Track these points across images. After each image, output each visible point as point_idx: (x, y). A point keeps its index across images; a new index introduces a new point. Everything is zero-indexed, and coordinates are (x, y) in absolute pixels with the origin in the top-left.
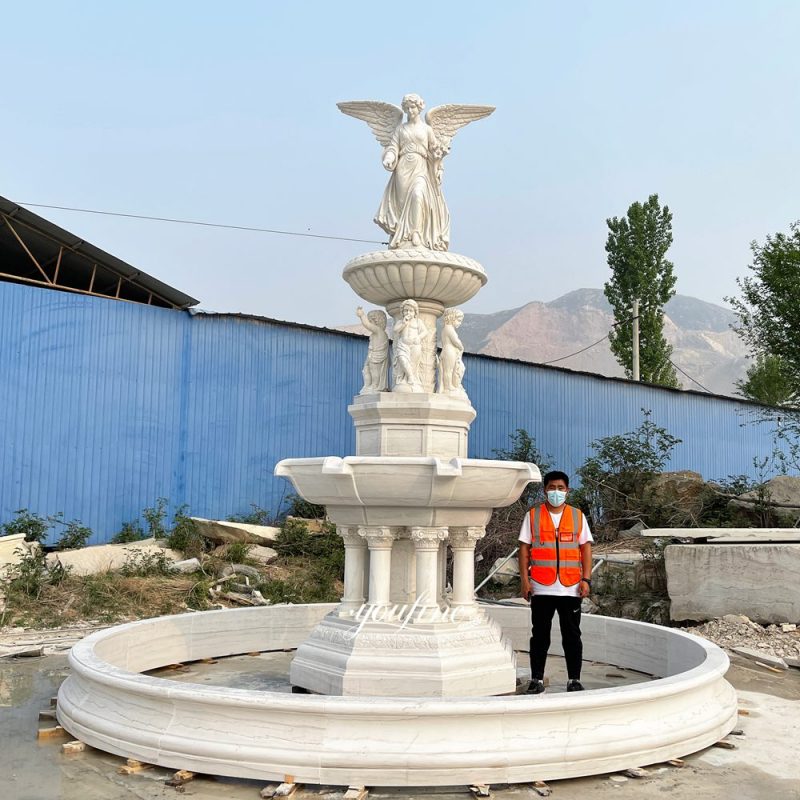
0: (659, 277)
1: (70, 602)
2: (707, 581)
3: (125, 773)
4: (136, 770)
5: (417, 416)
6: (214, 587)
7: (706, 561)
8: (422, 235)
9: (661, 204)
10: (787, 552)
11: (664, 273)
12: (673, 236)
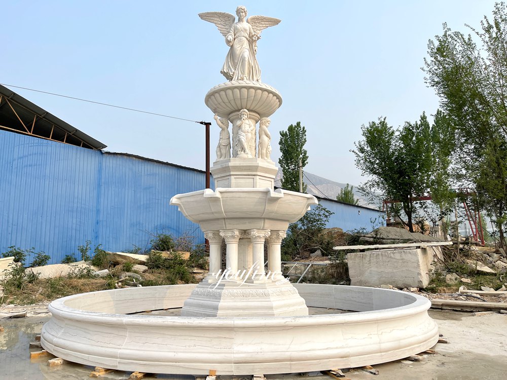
0: (301, 156)
1: (40, 292)
2: (369, 269)
3: (94, 376)
4: (102, 374)
5: (251, 171)
6: (118, 283)
7: (368, 260)
8: (248, 78)
9: (302, 126)
10: (410, 253)
11: (303, 154)
12: (307, 139)
